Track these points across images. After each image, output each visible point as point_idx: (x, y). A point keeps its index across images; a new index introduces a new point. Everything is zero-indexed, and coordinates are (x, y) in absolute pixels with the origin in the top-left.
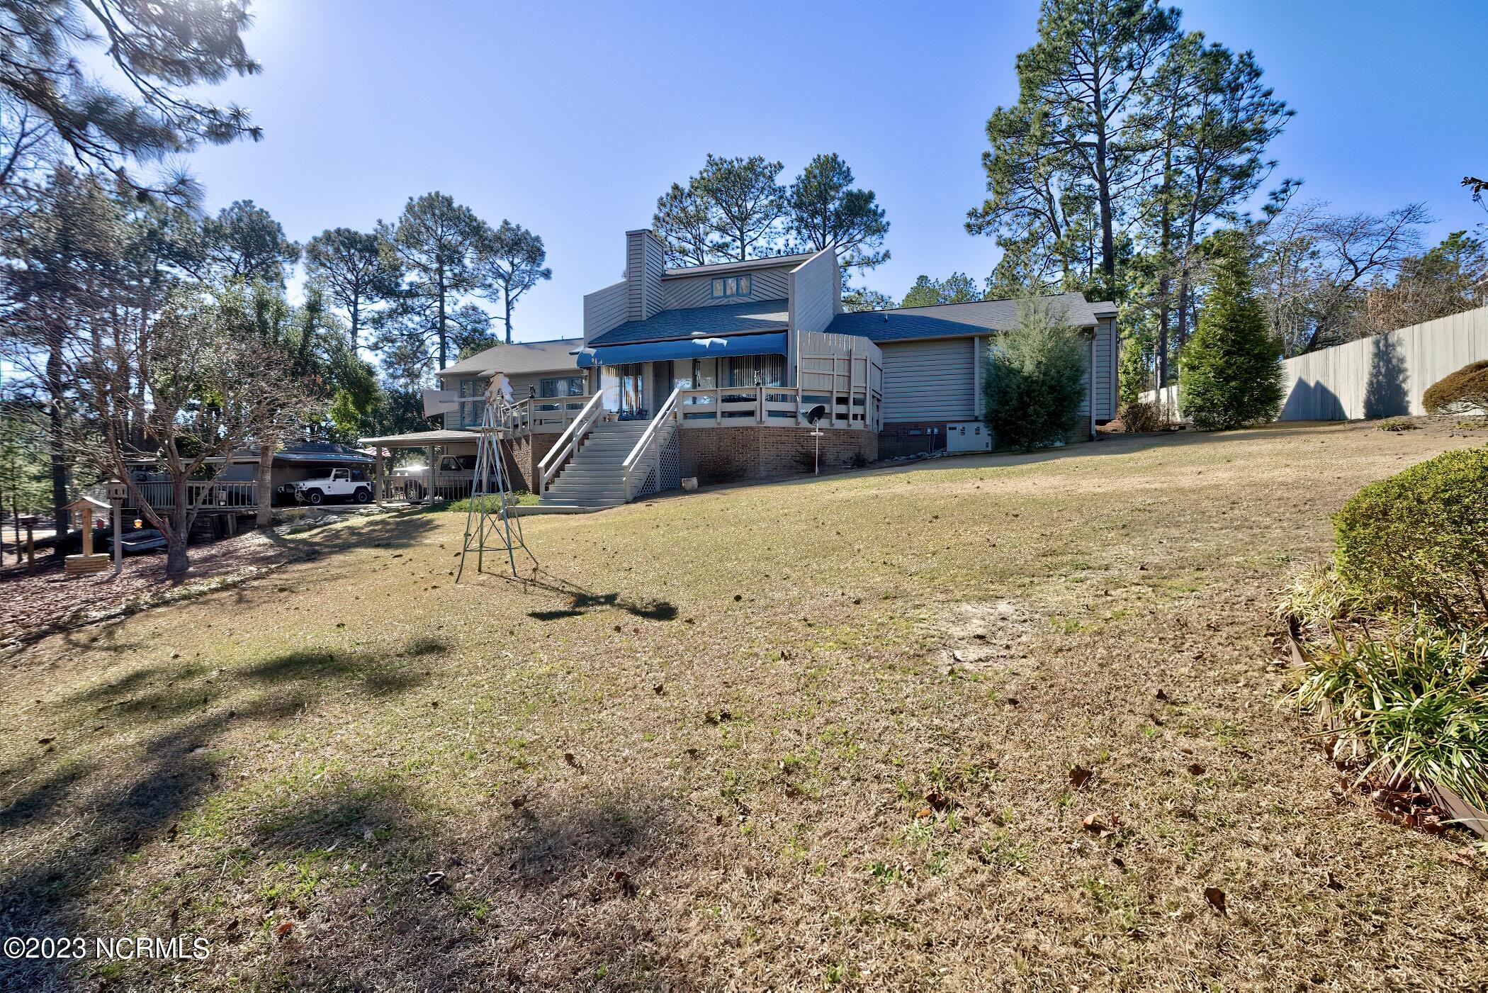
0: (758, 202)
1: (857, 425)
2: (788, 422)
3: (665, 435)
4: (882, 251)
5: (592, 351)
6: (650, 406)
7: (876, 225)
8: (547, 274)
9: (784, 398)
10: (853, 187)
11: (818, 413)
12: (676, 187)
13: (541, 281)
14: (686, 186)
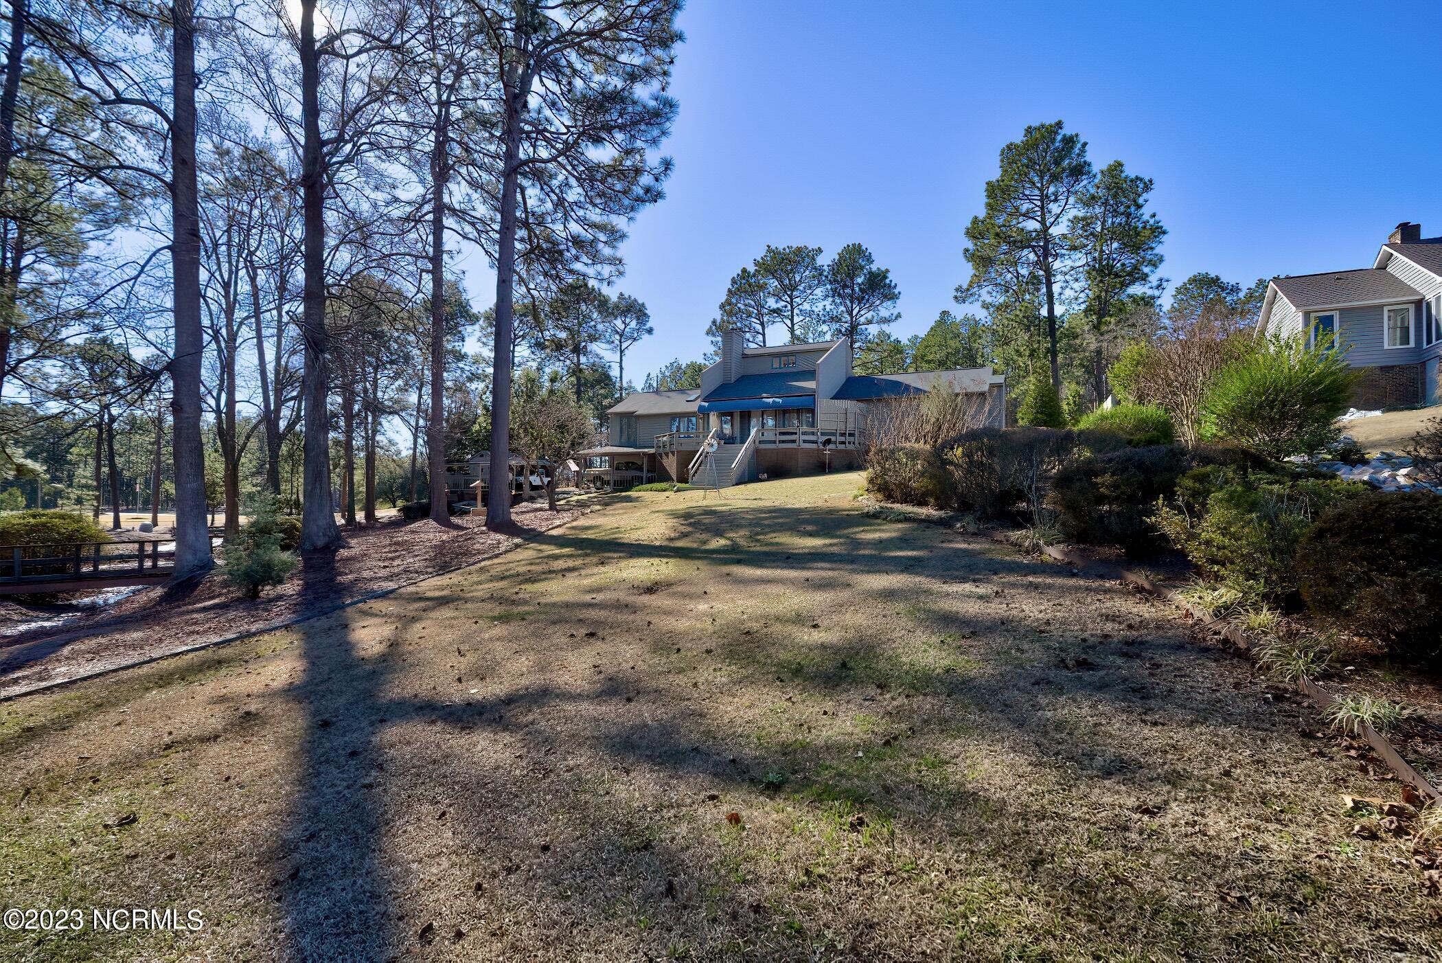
0: (803, 275)
1: (851, 447)
2: (814, 446)
3: (749, 452)
4: (895, 312)
5: (706, 404)
6: (737, 434)
7: (890, 294)
8: (650, 331)
9: (813, 434)
10: (874, 267)
11: (828, 442)
12: (744, 271)
13: (646, 336)
14: (752, 269)
